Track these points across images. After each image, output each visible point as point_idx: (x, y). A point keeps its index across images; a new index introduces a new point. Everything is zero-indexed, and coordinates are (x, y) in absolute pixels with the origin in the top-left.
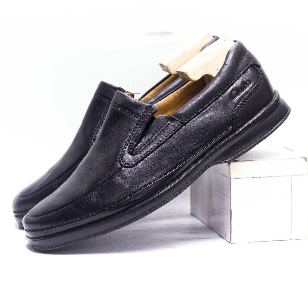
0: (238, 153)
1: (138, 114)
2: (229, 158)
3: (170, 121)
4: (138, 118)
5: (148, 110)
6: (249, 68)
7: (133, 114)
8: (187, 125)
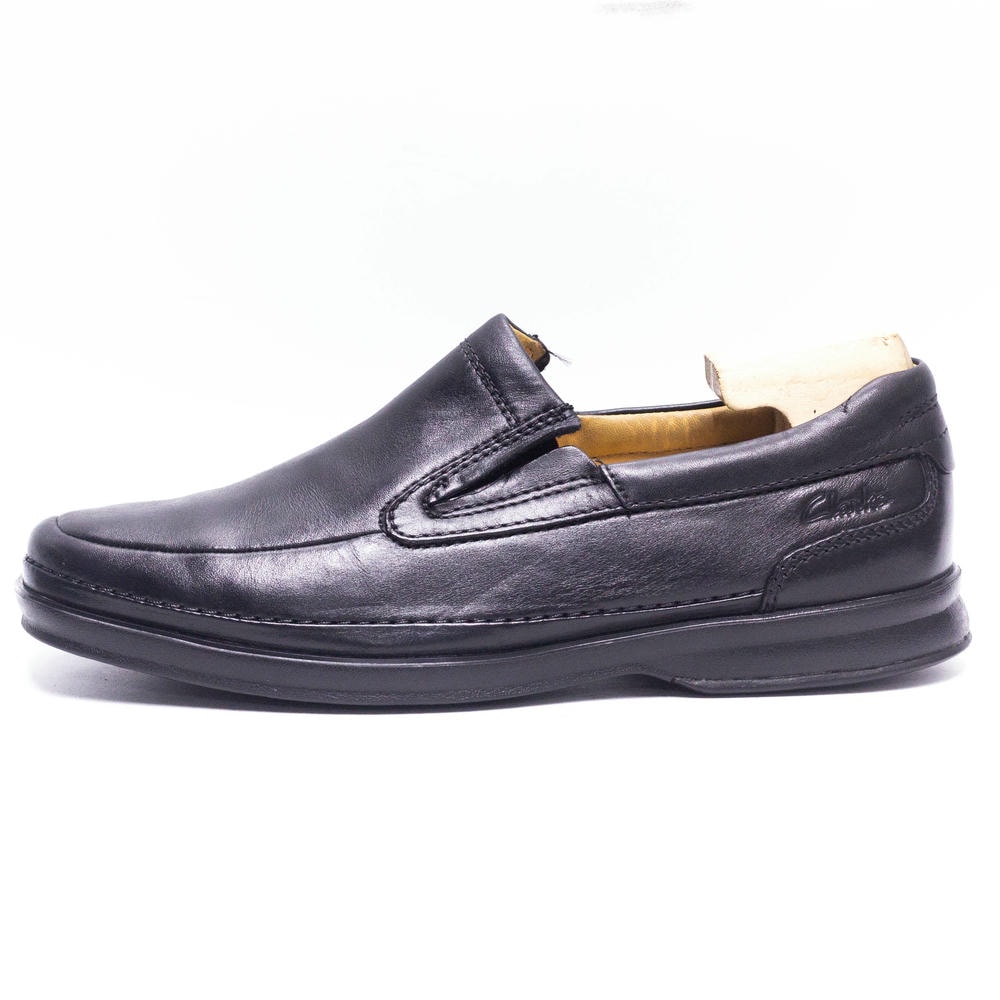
0: (736, 679)
1: (513, 410)
2: (701, 679)
3: (592, 477)
4: (508, 420)
5: (551, 415)
6: (908, 457)
7: (503, 405)
8: (633, 517)
